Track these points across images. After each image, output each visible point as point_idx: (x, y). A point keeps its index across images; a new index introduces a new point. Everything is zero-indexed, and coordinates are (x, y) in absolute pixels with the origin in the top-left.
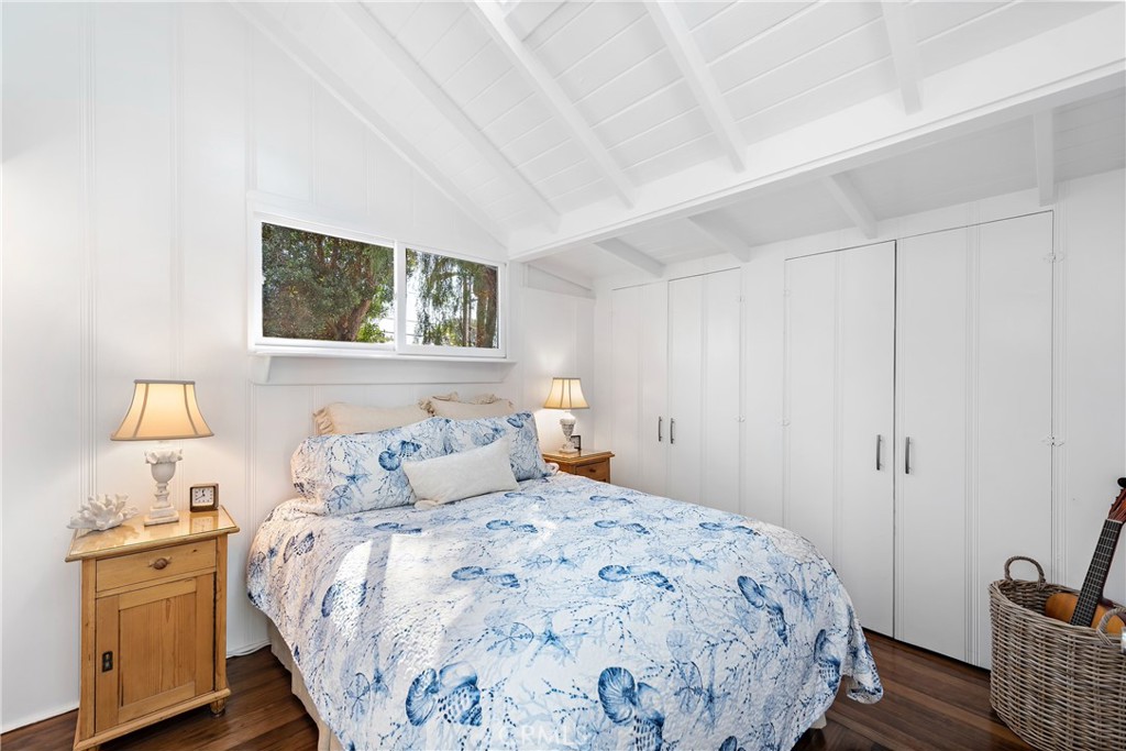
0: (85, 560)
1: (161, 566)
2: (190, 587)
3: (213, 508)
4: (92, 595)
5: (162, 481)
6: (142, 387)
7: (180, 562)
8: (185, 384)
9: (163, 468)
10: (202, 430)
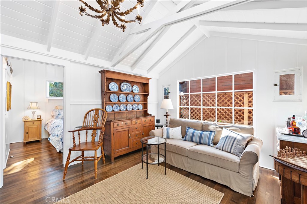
0: (25, 121)
1: (33, 123)
2: (37, 126)
3: (40, 118)
4: (25, 125)
5: (34, 114)
6: (31, 103)
7: (36, 123)
8: (36, 103)
9: (34, 113)
10: (38, 108)
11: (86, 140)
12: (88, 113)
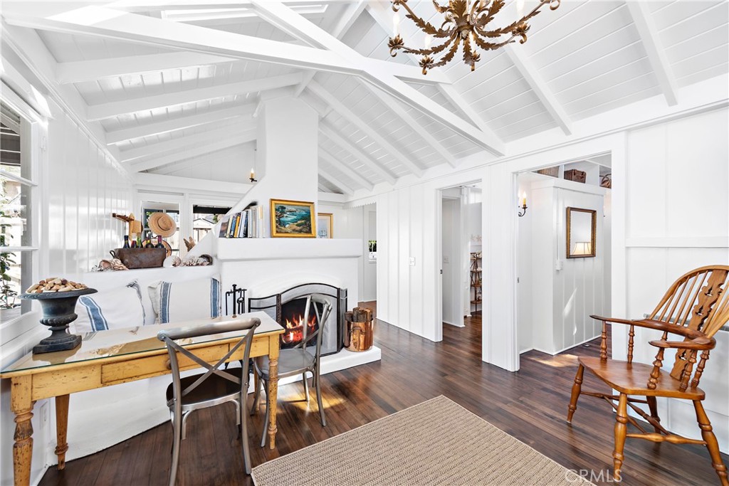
11: (630, 356)
12: (684, 280)
